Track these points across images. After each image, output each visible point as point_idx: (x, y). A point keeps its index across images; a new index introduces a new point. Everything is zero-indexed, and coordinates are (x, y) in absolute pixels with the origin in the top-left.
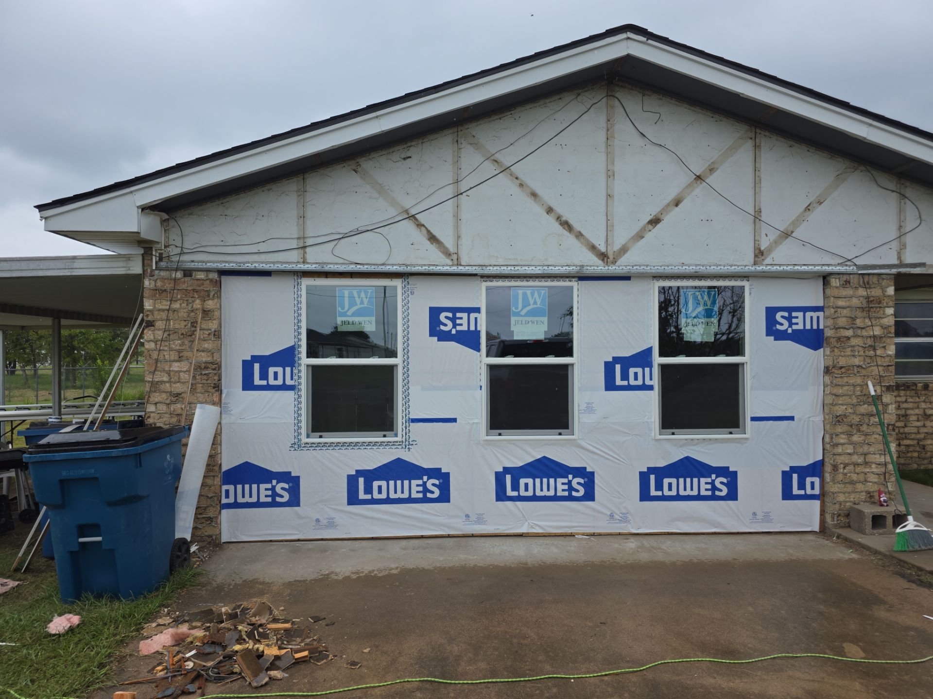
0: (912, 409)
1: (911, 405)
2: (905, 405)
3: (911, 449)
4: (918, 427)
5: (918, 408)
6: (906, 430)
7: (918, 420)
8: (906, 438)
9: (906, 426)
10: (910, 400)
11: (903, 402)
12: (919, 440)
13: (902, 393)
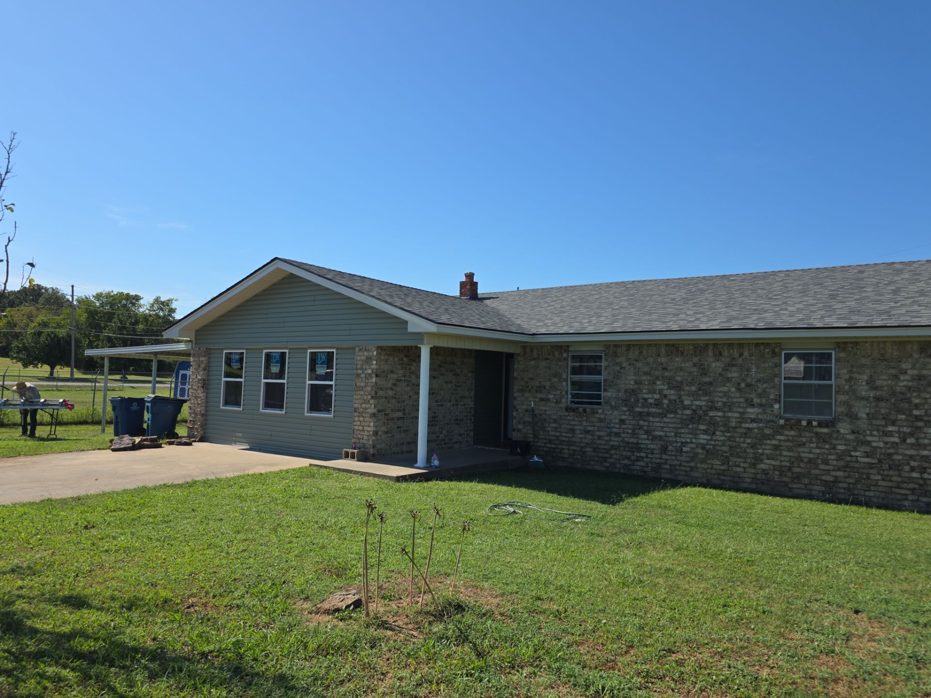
0: (577, 425)
1: (576, 423)
2: (573, 423)
3: (577, 453)
4: (581, 438)
5: (581, 425)
6: (573, 439)
7: (581, 434)
8: (574, 445)
9: (573, 437)
10: (577, 419)
11: (572, 420)
12: (582, 447)
13: (571, 414)
